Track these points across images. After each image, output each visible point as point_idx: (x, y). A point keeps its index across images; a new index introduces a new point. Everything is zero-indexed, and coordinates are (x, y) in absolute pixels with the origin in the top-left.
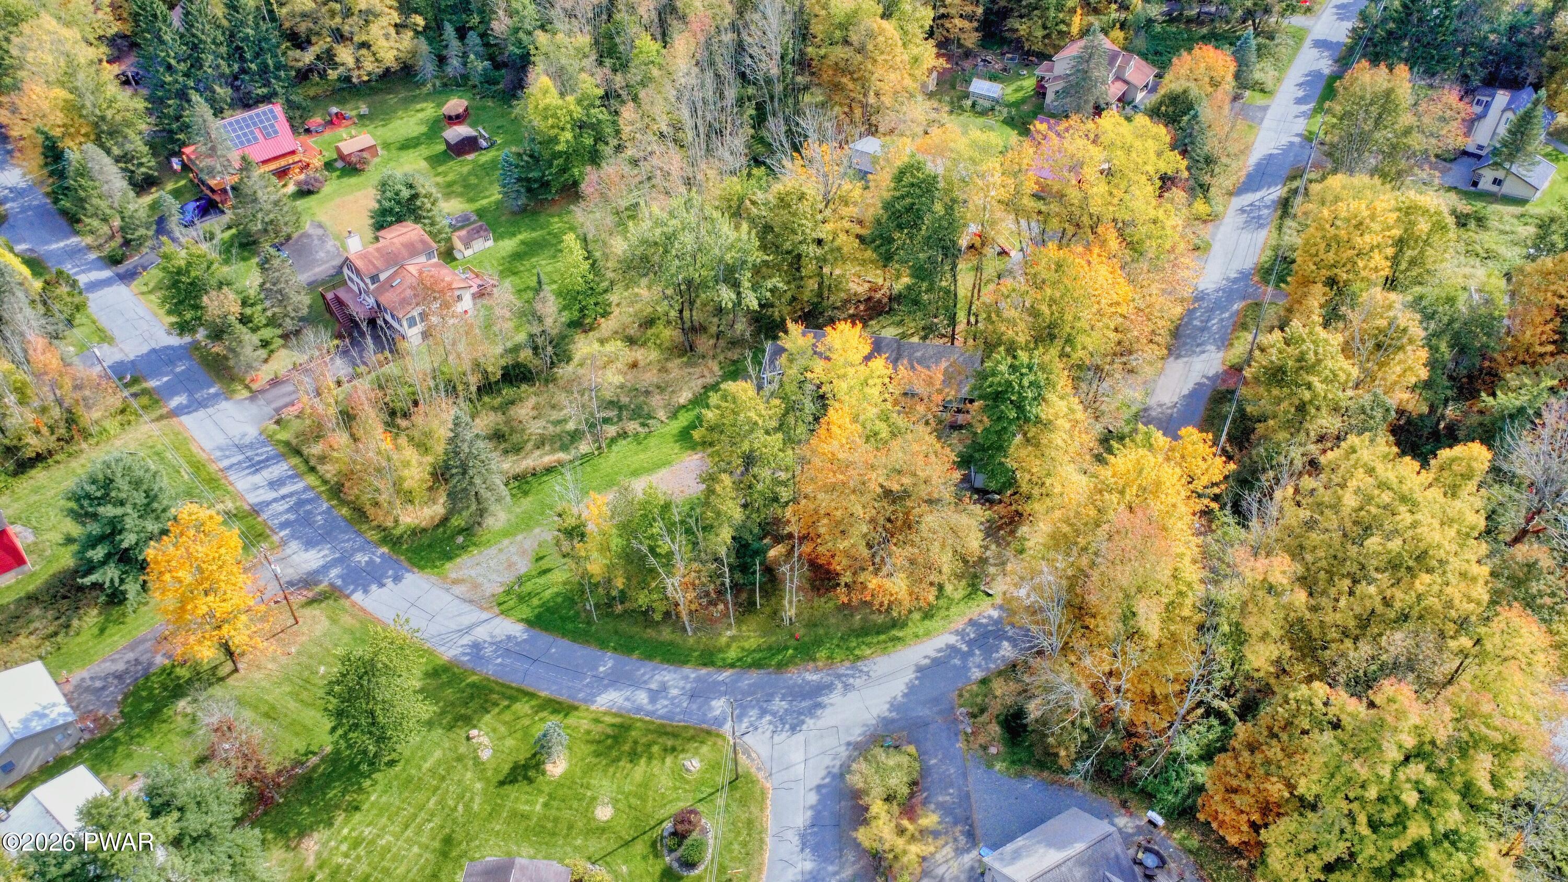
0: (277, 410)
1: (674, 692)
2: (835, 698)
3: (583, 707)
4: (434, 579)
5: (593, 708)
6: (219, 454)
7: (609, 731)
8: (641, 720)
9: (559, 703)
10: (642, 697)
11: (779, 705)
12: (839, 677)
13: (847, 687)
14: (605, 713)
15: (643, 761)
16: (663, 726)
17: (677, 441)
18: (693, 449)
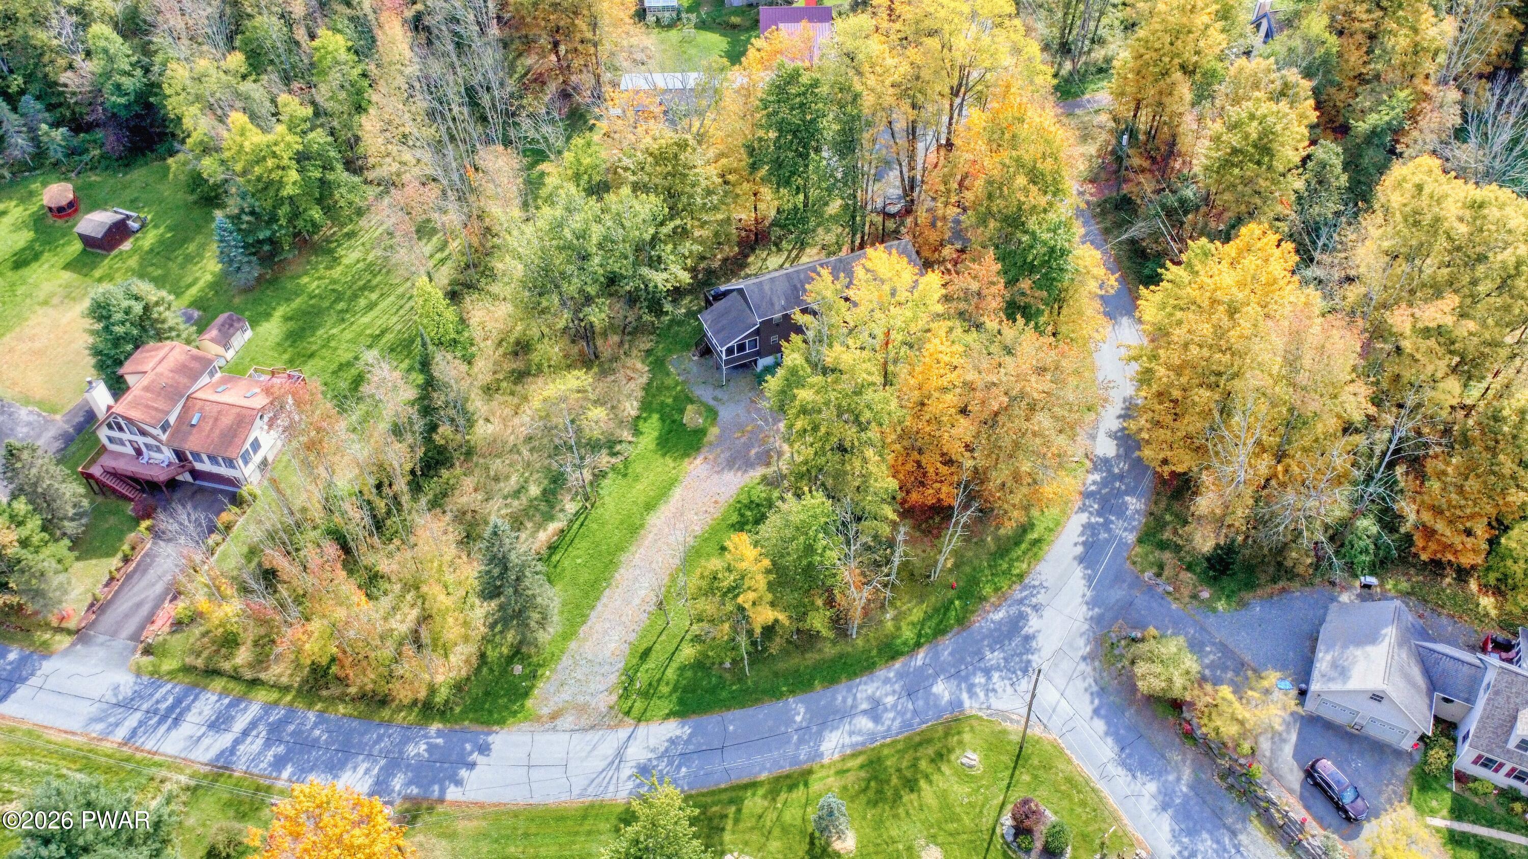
0: (136, 637)
1: (890, 700)
2: (1034, 624)
3: (816, 767)
4: (525, 726)
5: (826, 761)
6: (100, 726)
7: (863, 774)
8: (882, 746)
9: (788, 776)
10: (865, 723)
11: (994, 657)
12: (1021, 602)
13: (1036, 608)
14: (844, 759)
15: (923, 783)
16: (910, 738)
17: (664, 455)
18: (688, 455)
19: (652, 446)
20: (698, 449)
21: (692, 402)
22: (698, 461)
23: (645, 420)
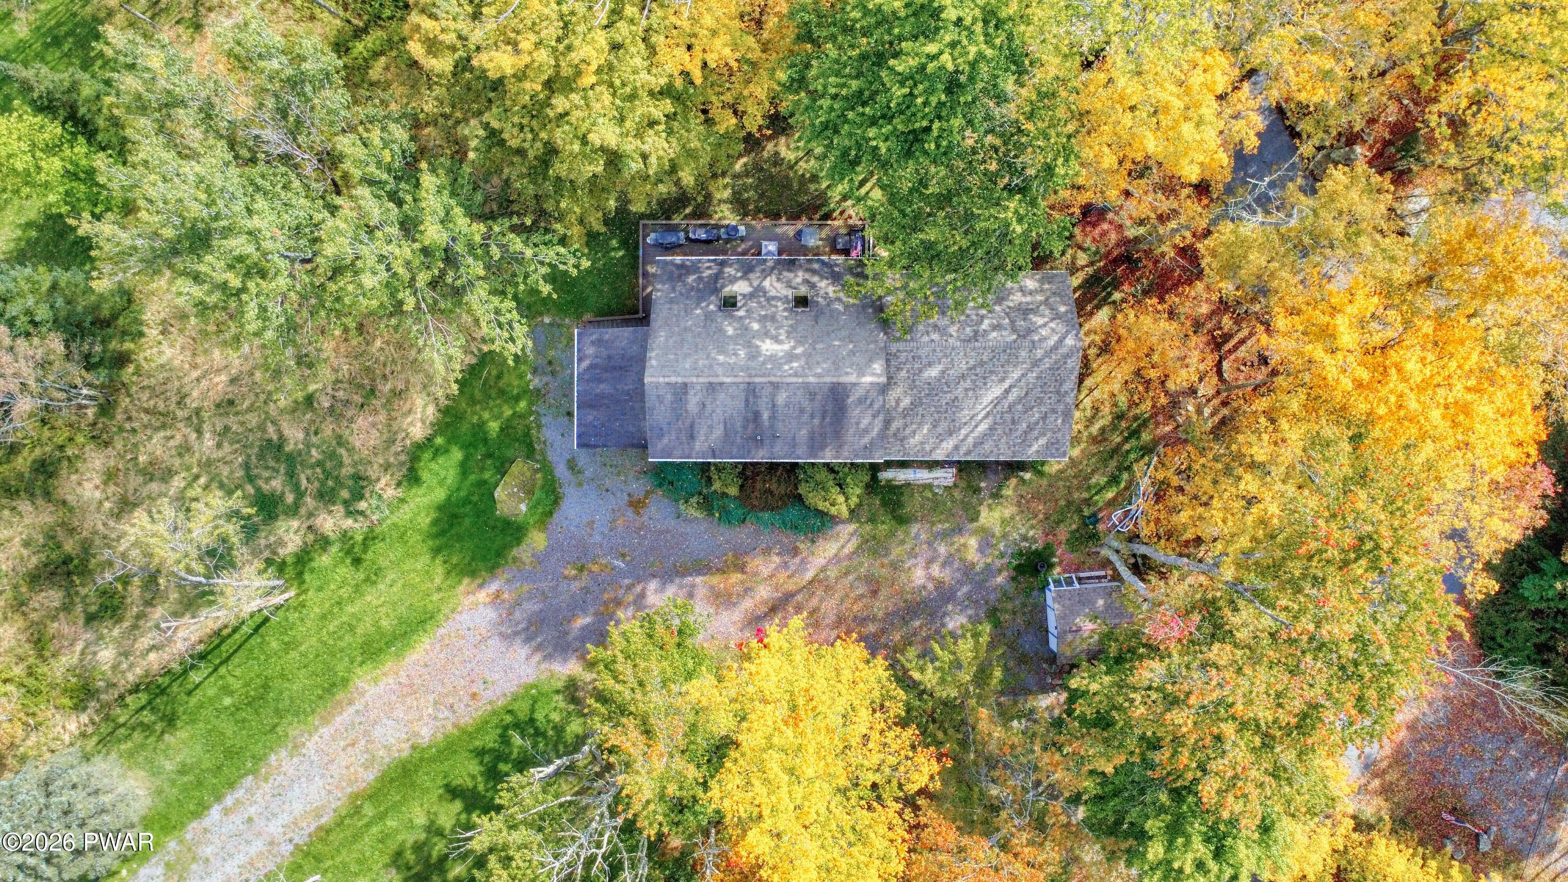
17: (436, 551)
18: (473, 574)
19: (425, 521)
20: (492, 570)
21: (530, 453)
22: (482, 596)
23: (437, 452)
